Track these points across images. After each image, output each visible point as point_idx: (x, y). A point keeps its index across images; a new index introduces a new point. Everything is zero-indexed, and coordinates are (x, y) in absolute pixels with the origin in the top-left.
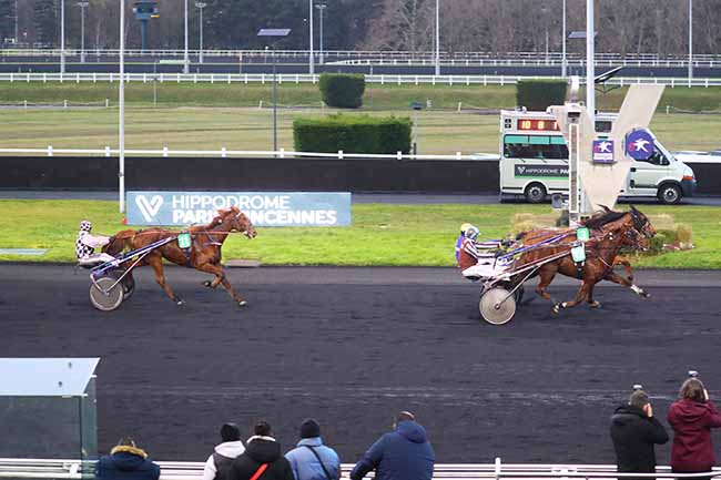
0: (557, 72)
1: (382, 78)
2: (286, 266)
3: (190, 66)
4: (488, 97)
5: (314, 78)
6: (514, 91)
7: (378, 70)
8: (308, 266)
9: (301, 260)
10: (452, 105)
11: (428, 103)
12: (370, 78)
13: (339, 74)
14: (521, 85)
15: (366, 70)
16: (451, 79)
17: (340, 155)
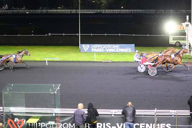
2: (118, 62)
8: (123, 62)
9: (121, 61)
17: (134, 35)
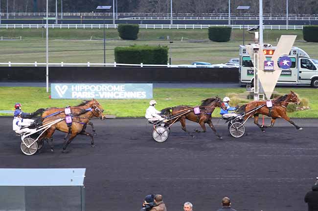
0: (226, 22)
1: (147, 26)
2: (128, 118)
3: (58, 20)
4: (195, 34)
5: (115, 26)
6: (207, 32)
7: (145, 22)
8: (137, 118)
9: (134, 115)
10: (178, 38)
11: (168, 37)
12: (141, 26)
13: (127, 24)
14: (210, 29)
15: (139, 22)
16: (178, 26)
17: (142, 65)
